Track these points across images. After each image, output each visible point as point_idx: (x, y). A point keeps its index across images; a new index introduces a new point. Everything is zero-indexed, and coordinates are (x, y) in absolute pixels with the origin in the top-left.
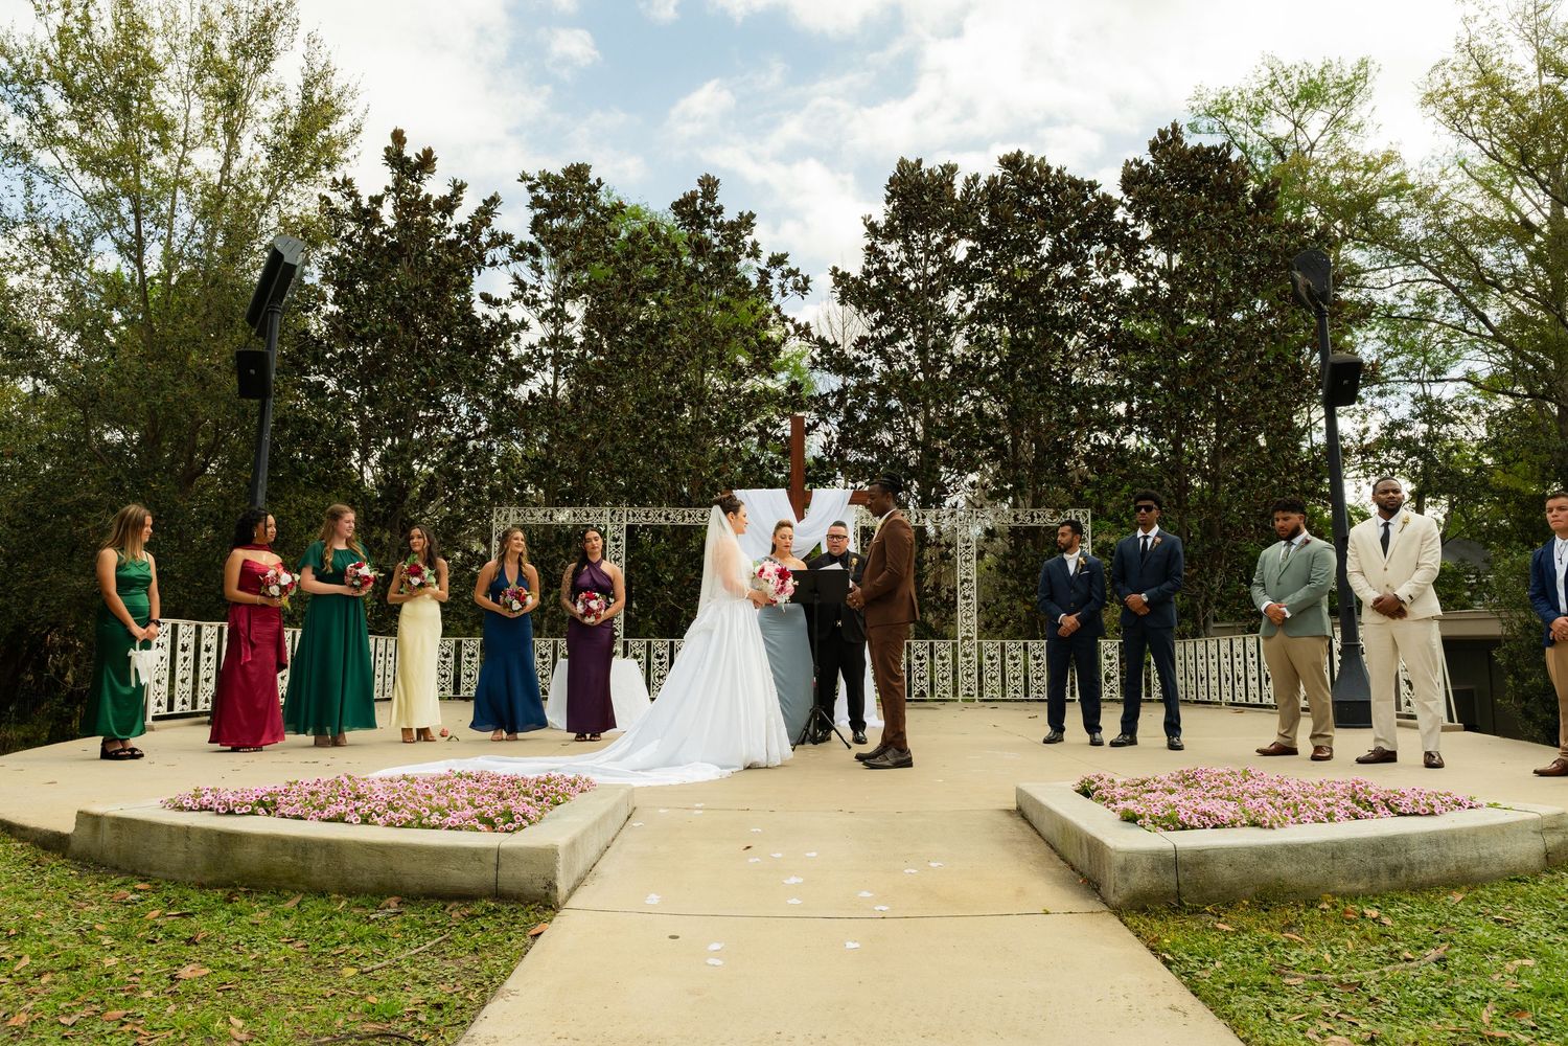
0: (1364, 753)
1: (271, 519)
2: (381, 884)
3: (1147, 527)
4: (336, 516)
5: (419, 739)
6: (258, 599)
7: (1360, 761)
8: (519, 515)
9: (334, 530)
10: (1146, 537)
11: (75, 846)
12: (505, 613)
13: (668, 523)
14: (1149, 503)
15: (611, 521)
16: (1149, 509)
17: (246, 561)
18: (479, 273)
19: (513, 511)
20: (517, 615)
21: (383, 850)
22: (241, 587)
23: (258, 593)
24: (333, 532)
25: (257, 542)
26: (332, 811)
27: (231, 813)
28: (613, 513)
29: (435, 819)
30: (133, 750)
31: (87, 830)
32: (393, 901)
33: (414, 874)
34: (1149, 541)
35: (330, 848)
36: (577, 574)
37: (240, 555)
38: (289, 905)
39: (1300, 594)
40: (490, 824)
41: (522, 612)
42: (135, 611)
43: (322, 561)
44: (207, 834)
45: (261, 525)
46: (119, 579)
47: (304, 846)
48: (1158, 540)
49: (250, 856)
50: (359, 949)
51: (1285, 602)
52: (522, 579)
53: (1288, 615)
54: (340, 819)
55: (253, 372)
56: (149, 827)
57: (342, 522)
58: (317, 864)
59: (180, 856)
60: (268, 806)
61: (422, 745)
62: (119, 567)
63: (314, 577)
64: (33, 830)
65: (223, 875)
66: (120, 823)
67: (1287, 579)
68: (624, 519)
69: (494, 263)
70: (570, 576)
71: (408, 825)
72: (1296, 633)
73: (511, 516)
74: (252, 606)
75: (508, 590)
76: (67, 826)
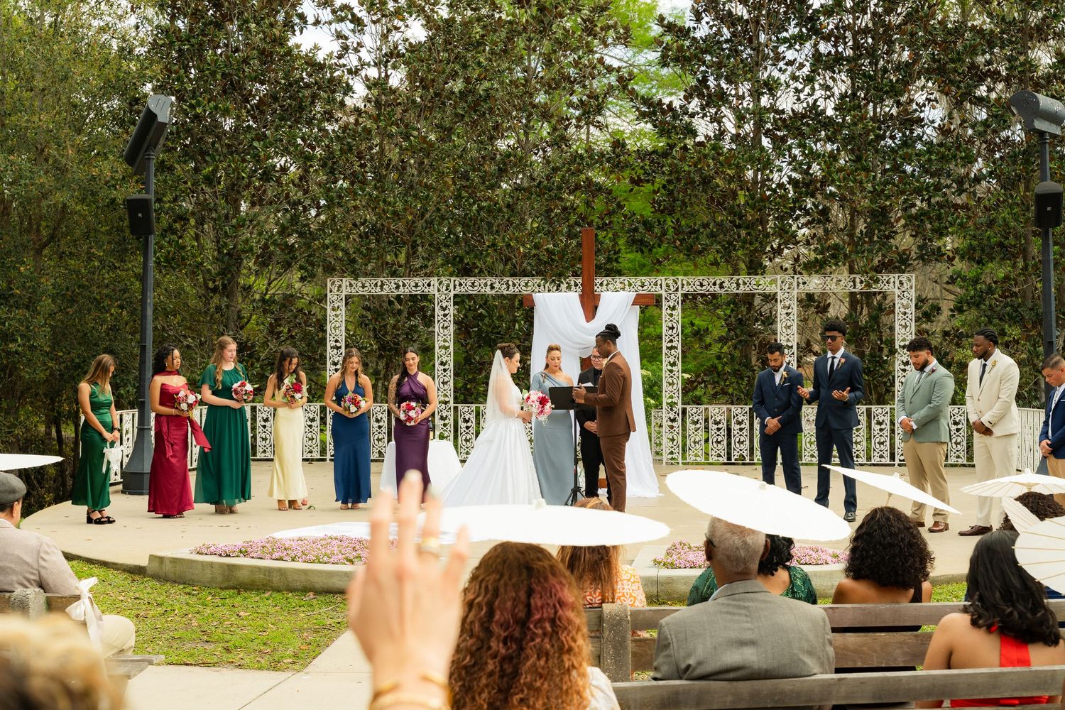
0: (967, 529)
1: (176, 353)
2: (305, 587)
3: (834, 351)
4: (223, 346)
5: (290, 507)
6: (173, 411)
7: (962, 534)
8: (351, 285)
9: (222, 356)
10: (833, 358)
11: (149, 571)
12: (346, 414)
13: (493, 292)
14: (835, 333)
15: (439, 291)
16: (834, 338)
17: (163, 384)
18: (301, 32)
19: (346, 282)
20: (354, 415)
21: (305, 572)
22: (162, 403)
23: (173, 407)
24: (221, 358)
25: (168, 369)
26: (276, 555)
27: (228, 556)
28: (440, 283)
29: (325, 559)
30: (108, 518)
31: (156, 565)
32: (311, 594)
33: (320, 583)
34: (836, 361)
35: (281, 571)
36: (399, 384)
37: (160, 380)
38: (267, 595)
39: (923, 412)
40: (351, 561)
41: (358, 414)
42: (104, 424)
43: (215, 381)
44: (221, 565)
45: (170, 357)
46: (92, 404)
47: (269, 571)
48: (843, 360)
49: (243, 576)
50: (302, 609)
51: (915, 416)
52: (359, 390)
53: (915, 427)
54: (281, 559)
55: (140, 215)
56: (191, 563)
57: (226, 351)
58: (276, 579)
59: (209, 576)
60: (244, 553)
61: (292, 512)
62: (92, 395)
63: (210, 392)
64: (122, 565)
65: (231, 584)
66: (175, 561)
67: (917, 399)
68: (451, 287)
69: (317, 23)
70: (395, 385)
71: (313, 562)
72: (921, 440)
73: (344, 287)
74: (169, 417)
75: (347, 397)
76: (144, 562)
